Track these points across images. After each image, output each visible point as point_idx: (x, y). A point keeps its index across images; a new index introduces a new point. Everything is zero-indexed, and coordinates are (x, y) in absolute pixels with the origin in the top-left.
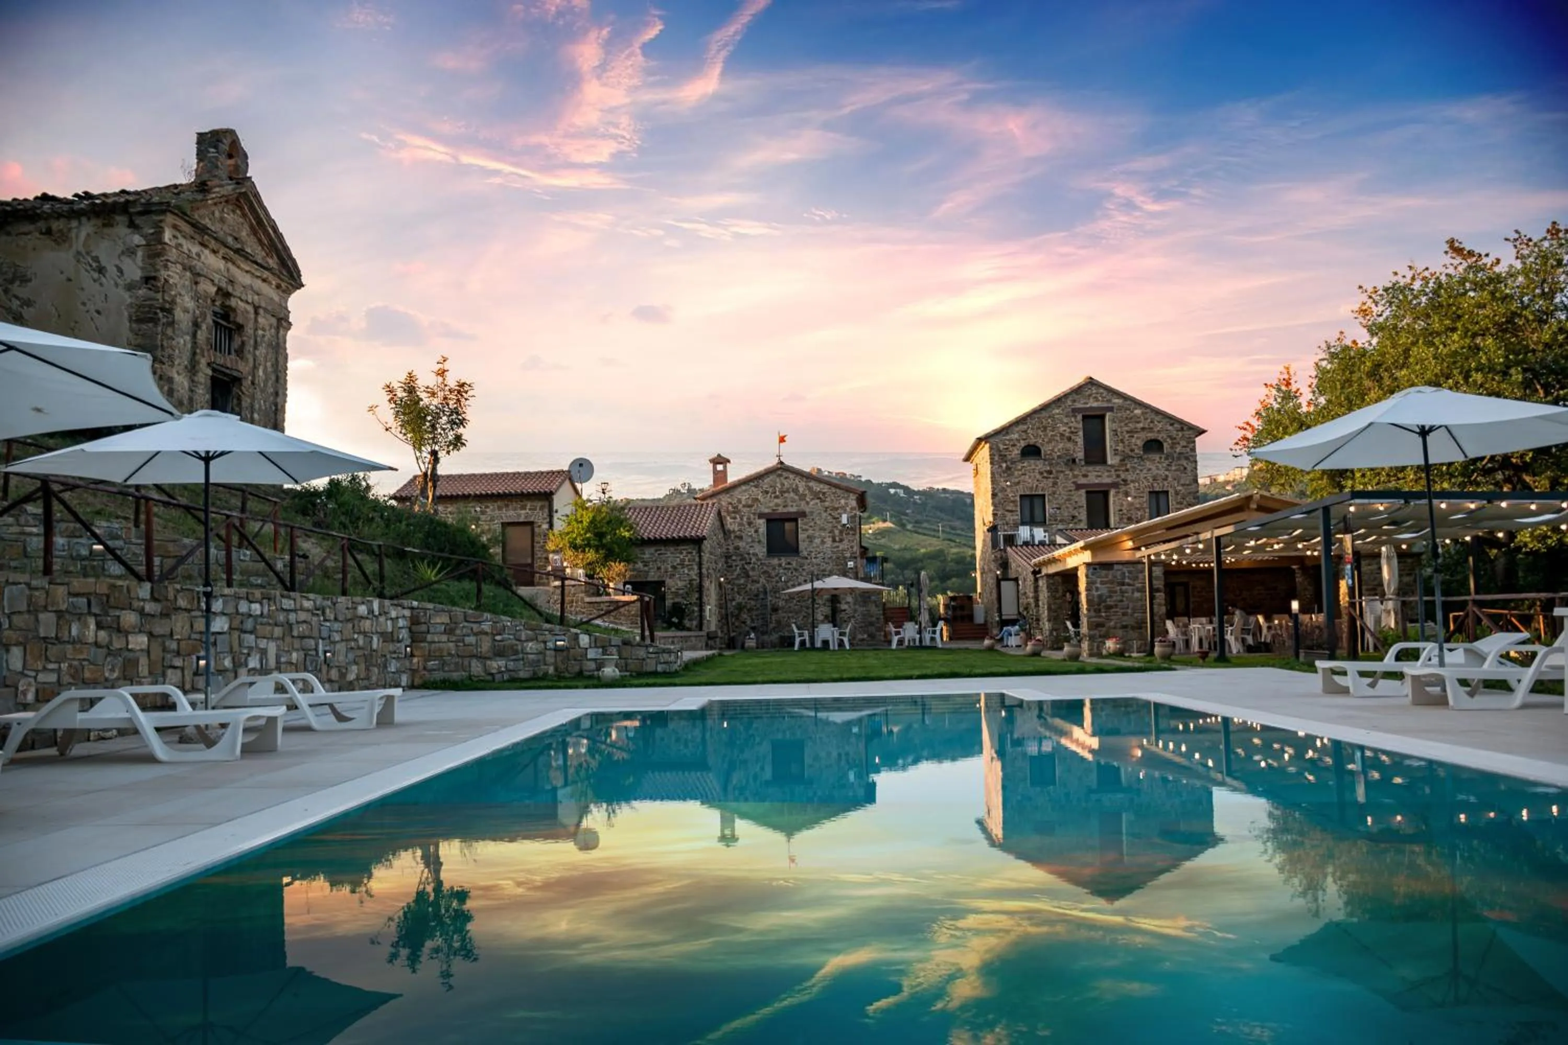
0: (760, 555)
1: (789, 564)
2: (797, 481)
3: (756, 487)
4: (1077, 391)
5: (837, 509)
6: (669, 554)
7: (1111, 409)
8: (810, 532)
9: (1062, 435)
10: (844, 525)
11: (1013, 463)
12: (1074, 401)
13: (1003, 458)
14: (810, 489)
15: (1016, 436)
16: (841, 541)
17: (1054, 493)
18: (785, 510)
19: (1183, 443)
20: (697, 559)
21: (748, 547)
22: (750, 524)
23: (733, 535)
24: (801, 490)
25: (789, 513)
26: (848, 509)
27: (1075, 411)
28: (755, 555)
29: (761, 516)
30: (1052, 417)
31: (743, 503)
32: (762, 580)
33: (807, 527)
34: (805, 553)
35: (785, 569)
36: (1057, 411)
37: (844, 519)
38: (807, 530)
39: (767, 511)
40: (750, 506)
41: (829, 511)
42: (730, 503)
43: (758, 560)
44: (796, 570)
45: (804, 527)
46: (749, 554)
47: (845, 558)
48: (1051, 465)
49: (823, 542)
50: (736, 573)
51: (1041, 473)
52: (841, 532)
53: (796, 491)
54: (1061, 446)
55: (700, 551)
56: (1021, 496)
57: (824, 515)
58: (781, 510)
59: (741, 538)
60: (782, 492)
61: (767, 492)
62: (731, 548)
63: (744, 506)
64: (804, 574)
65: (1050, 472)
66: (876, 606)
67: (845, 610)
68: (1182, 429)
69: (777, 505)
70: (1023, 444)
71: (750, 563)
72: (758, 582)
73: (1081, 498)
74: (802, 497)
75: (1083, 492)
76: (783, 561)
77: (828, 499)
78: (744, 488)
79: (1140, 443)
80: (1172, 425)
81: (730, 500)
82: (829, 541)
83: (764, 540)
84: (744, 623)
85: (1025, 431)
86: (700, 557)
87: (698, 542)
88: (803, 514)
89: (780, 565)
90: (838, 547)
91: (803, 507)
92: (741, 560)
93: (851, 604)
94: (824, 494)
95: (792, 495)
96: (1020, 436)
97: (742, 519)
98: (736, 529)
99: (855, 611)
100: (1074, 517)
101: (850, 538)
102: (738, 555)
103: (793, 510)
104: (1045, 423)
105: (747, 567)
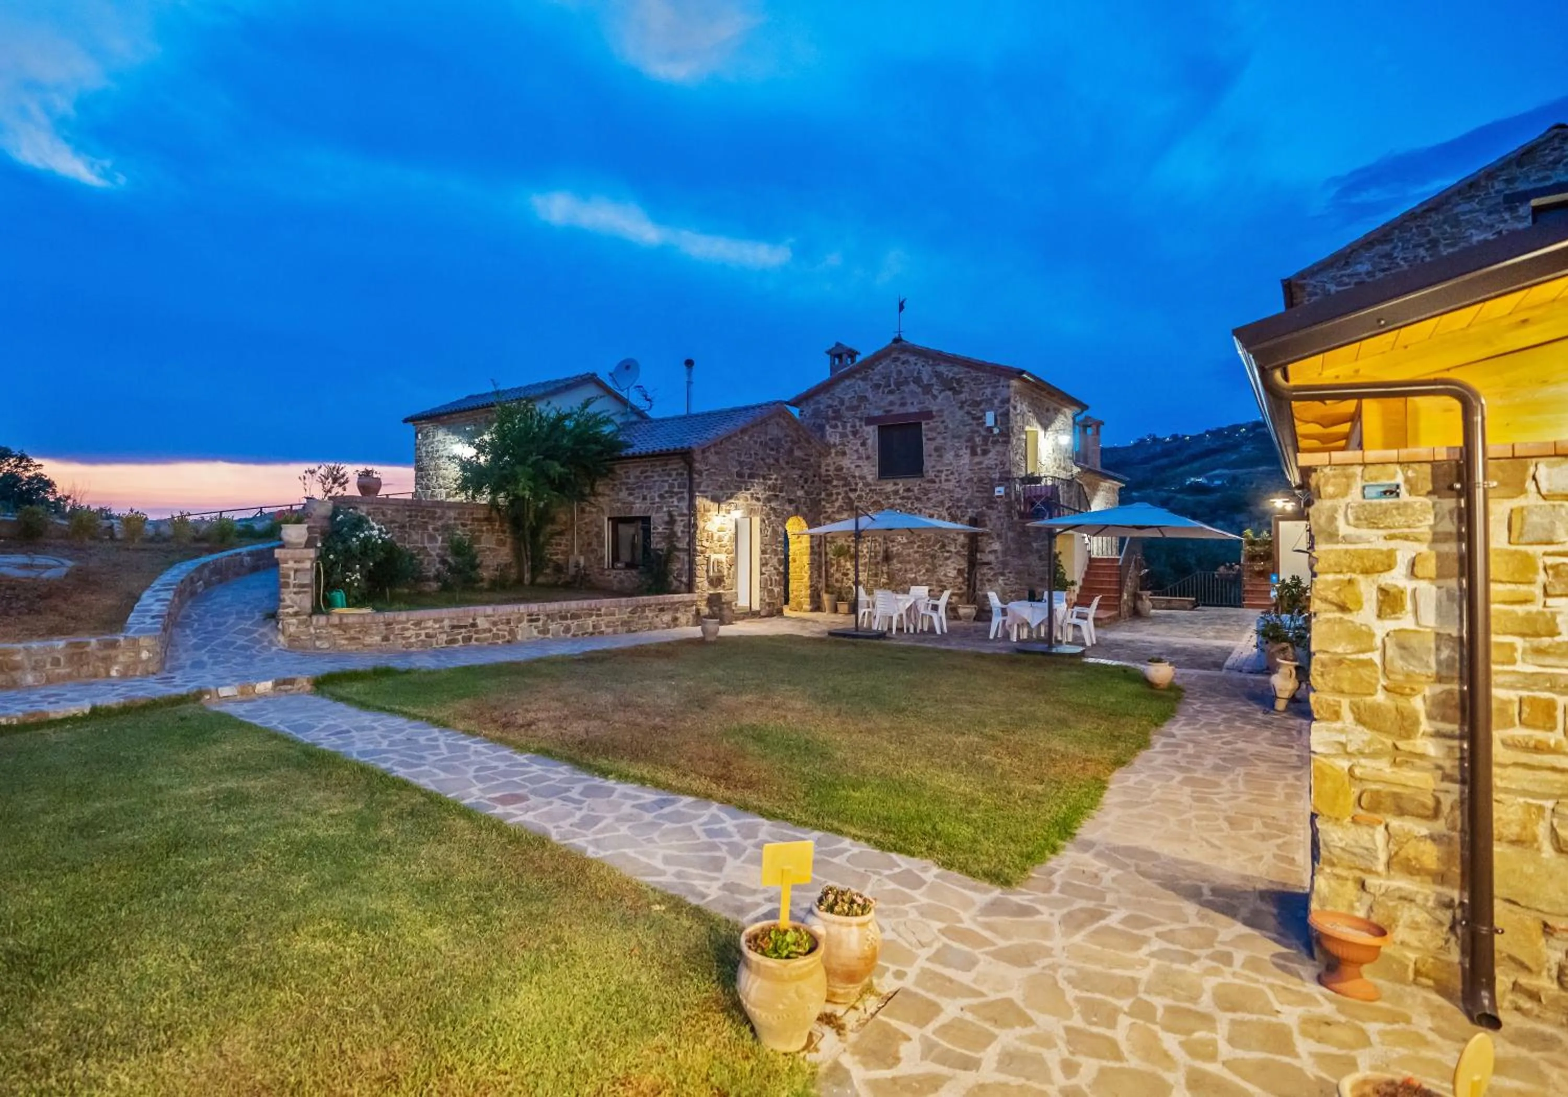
0: (870, 478)
1: (908, 490)
2: (919, 365)
4: (1523, 158)
5: (978, 404)
6: (656, 478)
8: (939, 441)
10: (990, 429)
12: (1509, 181)
14: (938, 375)
16: (985, 452)
18: (902, 410)
20: (688, 484)
21: (853, 466)
22: (856, 433)
23: (833, 451)
24: (925, 379)
25: (908, 415)
26: (996, 402)
27: (1512, 198)
28: (863, 478)
29: (870, 421)
30: (1451, 218)
31: (847, 404)
33: (934, 435)
34: (931, 474)
35: (902, 498)
36: (1466, 207)
37: (988, 419)
38: (933, 439)
39: (877, 413)
40: (857, 408)
41: (966, 408)
42: (830, 406)
43: (867, 485)
44: (918, 499)
45: (932, 435)
46: (854, 477)
47: (992, 480)
49: (958, 457)
50: (837, 504)
52: (985, 440)
53: (918, 380)
55: (689, 469)
57: (960, 414)
58: (897, 410)
59: (844, 454)
60: (898, 385)
61: (878, 386)
62: (832, 468)
63: (848, 409)
64: (930, 505)
66: (1040, 558)
67: (988, 563)
69: (892, 403)
71: (855, 490)
74: (927, 389)
76: (901, 487)
77: (966, 389)
78: (848, 382)
81: (830, 402)
82: (964, 455)
83: (875, 457)
84: (846, 574)
85: (1388, 256)
86: (692, 480)
88: (928, 415)
89: (896, 492)
90: (980, 463)
91: (928, 404)
92: (844, 486)
93: (999, 555)
94: (959, 381)
95: (913, 386)
96: (1374, 265)
97: (844, 427)
98: (837, 442)
99: (1004, 564)
101: (999, 448)
102: (839, 478)
103: (912, 410)
104: (1434, 233)
105: (852, 495)
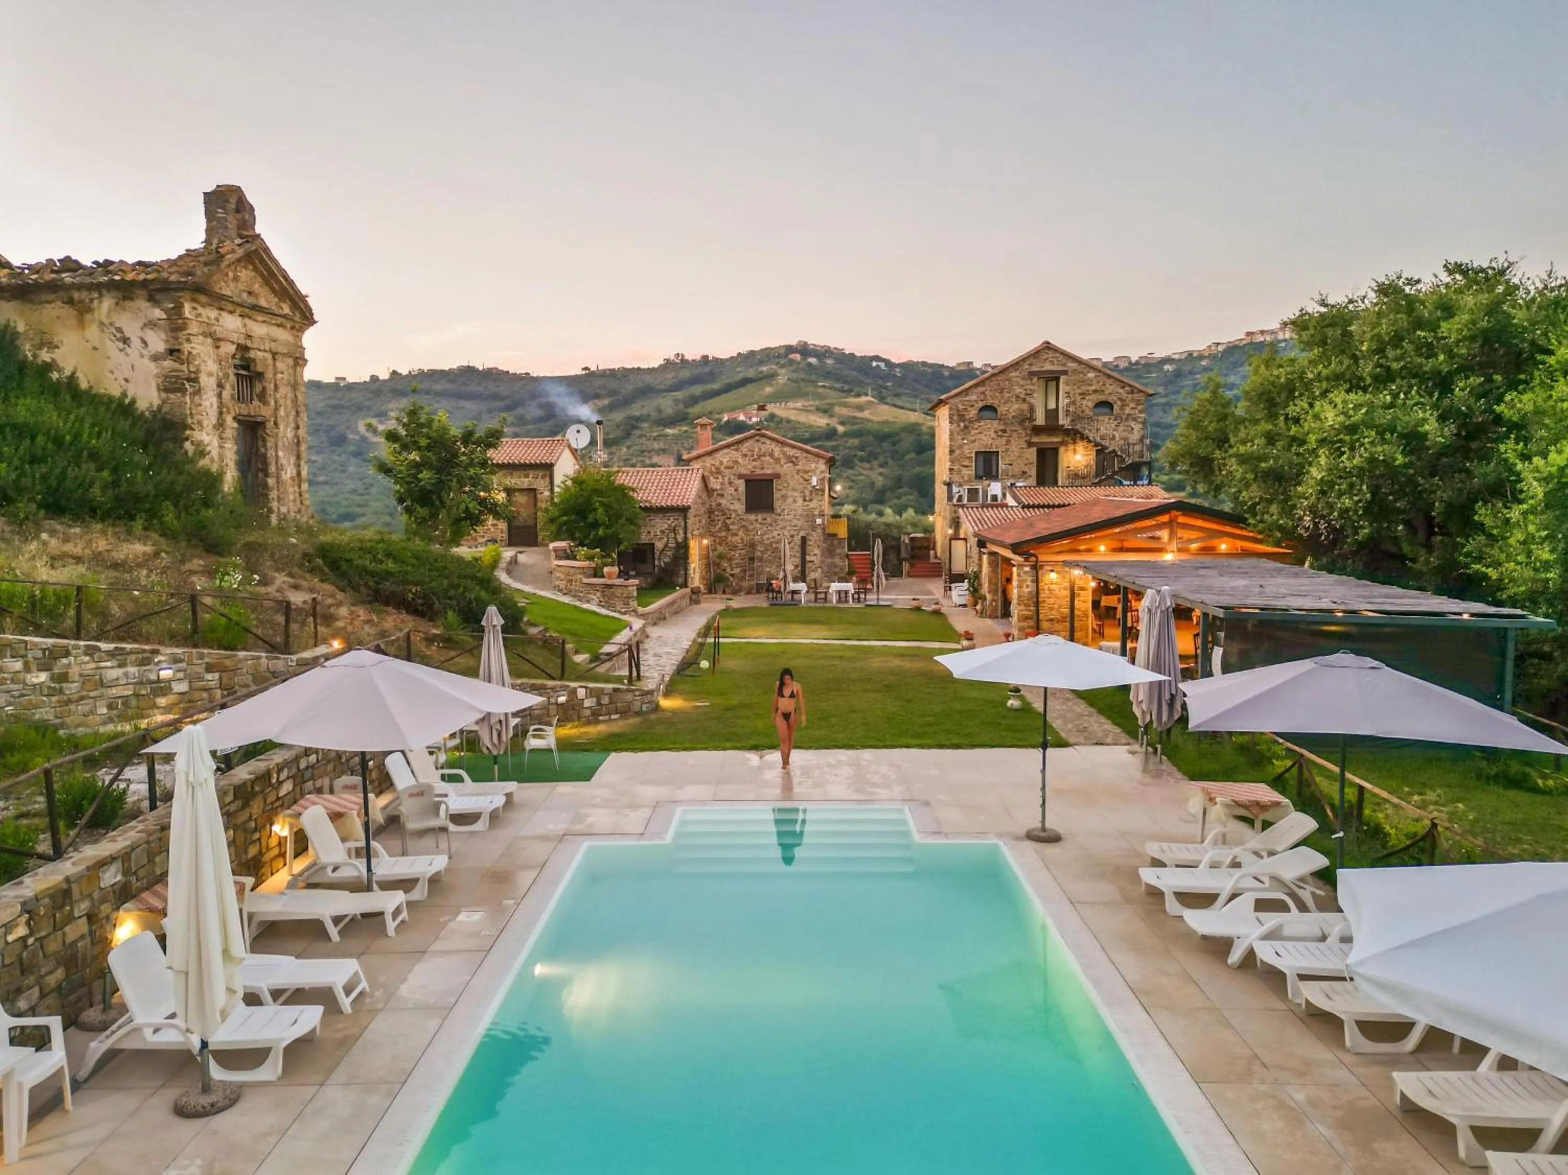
0: (740, 512)
1: (765, 519)
2: (773, 446)
3: (736, 450)
4: (1035, 354)
5: (807, 472)
6: (658, 521)
7: (1065, 373)
8: (784, 492)
9: (1017, 397)
10: (814, 487)
11: (971, 422)
12: (1031, 365)
13: (962, 418)
14: (784, 453)
15: (974, 397)
16: (811, 500)
17: (1007, 450)
18: (762, 472)
19: (1132, 405)
20: (683, 525)
21: (728, 504)
22: (730, 483)
23: (715, 494)
24: (776, 454)
25: (765, 475)
26: (818, 472)
27: (1032, 374)
28: (735, 511)
29: (740, 476)
30: (1009, 380)
31: (725, 464)
32: (740, 533)
33: (781, 488)
34: (779, 511)
35: (761, 523)
36: (1013, 374)
37: (814, 481)
38: (781, 490)
39: (744, 472)
40: (731, 468)
41: (801, 474)
42: (714, 465)
43: (738, 515)
44: (770, 524)
45: (779, 487)
46: (729, 510)
47: (814, 515)
48: (1005, 424)
49: (795, 501)
50: (718, 527)
51: (996, 432)
52: (811, 492)
53: (771, 455)
54: (1016, 406)
55: (685, 518)
56: (977, 453)
57: (797, 477)
58: (758, 471)
59: (722, 496)
60: (759, 456)
61: (746, 456)
62: (714, 504)
63: (726, 468)
64: (778, 528)
65: (1004, 431)
66: (841, 558)
67: (812, 562)
68: (1132, 392)
69: (755, 467)
70: (981, 404)
71: (730, 518)
72: (737, 535)
73: (1032, 454)
74: (777, 461)
75: (1035, 449)
76: (760, 517)
77: (800, 463)
78: (725, 451)
79: (1091, 404)
80: (1123, 388)
81: (713, 462)
82: (800, 501)
83: (743, 499)
85: (983, 393)
86: (686, 523)
87: (683, 510)
88: (778, 476)
89: (757, 520)
90: (808, 505)
91: (778, 469)
92: (722, 515)
94: (796, 458)
95: (768, 458)
96: (978, 396)
97: (723, 479)
98: (718, 488)
99: (822, 562)
100: (1024, 473)
101: (819, 497)
102: (720, 511)
103: (769, 472)
104: (1002, 385)
105: (728, 521)
